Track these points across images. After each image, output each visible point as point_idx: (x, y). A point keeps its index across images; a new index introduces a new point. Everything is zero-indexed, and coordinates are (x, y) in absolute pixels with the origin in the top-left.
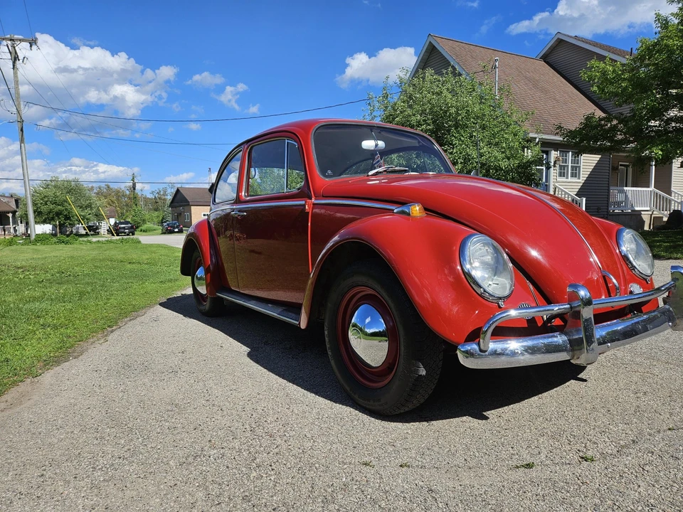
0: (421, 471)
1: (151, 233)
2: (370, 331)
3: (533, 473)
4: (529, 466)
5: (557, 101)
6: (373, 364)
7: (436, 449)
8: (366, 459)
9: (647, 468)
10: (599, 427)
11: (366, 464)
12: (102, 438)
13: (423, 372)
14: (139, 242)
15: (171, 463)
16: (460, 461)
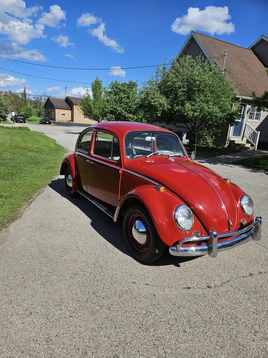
0: (152, 287)
1: (34, 122)
2: (141, 230)
3: (189, 291)
4: (189, 288)
5: (255, 76)
7: (159, 278)
8: (134, 281)
9: (228, 293)
10: (218, 273)
11: (134, 283)
12: (41, 263)
13: (157, 252)
14: (29, 130)
15: (67, 276)
16: (166, 284)
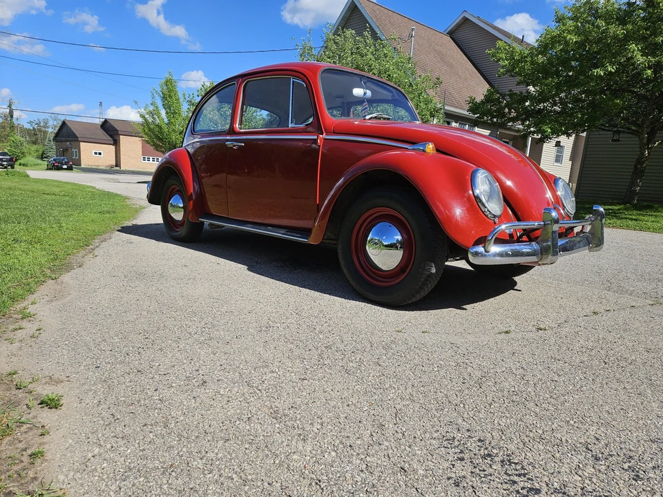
1: (34, 168)
4: (507, 332)
6: (384, 268)
11: (398, 332)
14: (28, 176)
